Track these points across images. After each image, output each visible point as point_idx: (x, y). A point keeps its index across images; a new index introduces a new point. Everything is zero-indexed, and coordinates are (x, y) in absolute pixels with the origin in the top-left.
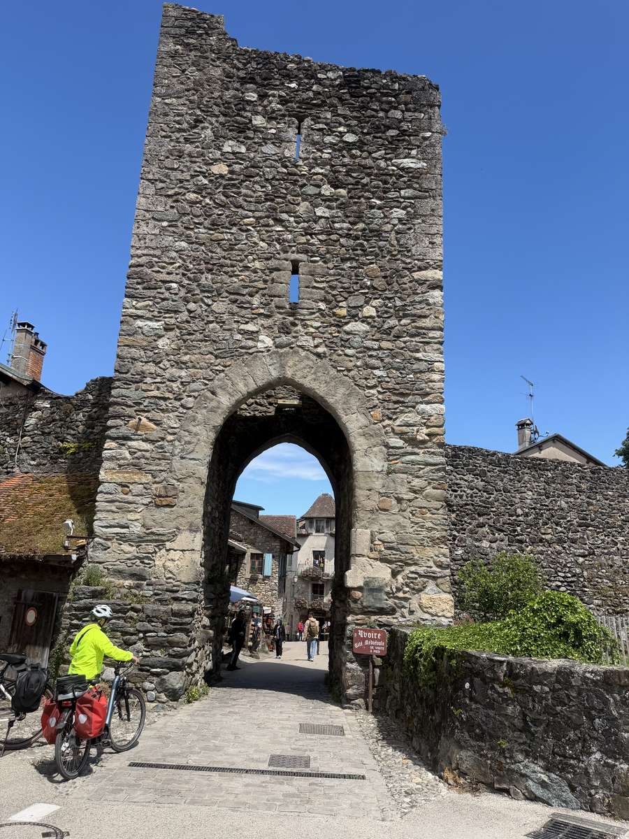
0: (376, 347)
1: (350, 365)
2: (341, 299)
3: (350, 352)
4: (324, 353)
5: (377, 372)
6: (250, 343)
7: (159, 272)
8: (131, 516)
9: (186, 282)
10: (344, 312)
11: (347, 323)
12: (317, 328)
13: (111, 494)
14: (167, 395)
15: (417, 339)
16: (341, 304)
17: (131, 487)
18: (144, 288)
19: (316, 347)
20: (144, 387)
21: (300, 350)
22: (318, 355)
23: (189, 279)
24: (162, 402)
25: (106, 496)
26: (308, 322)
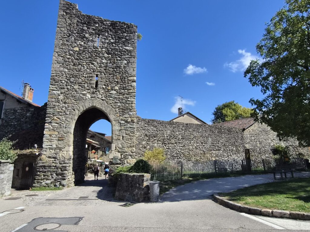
0: (118, 97)
1: (111, 102)
2: (109, 85)
3: (111, 99)
4: (104, 99)
5: (118, 104)
6: (84, 97)
7: (59, 78)
8: (53, 143)
9: (66, 80)
10: (110, 88)
11: (110, 91)
12: (102, 93)
13: (47, 137)
14: (62, 111)
15: (129, 95)
16: (109, 86)
17: (52, 135)
18: (55, 82)
19: (102, 97)
20: (55, 109)
21: (98, 99)
22: (103, 100)
23: (67, 79)
24: (60, 113)
25: (46, 138)
26: (100, 91)
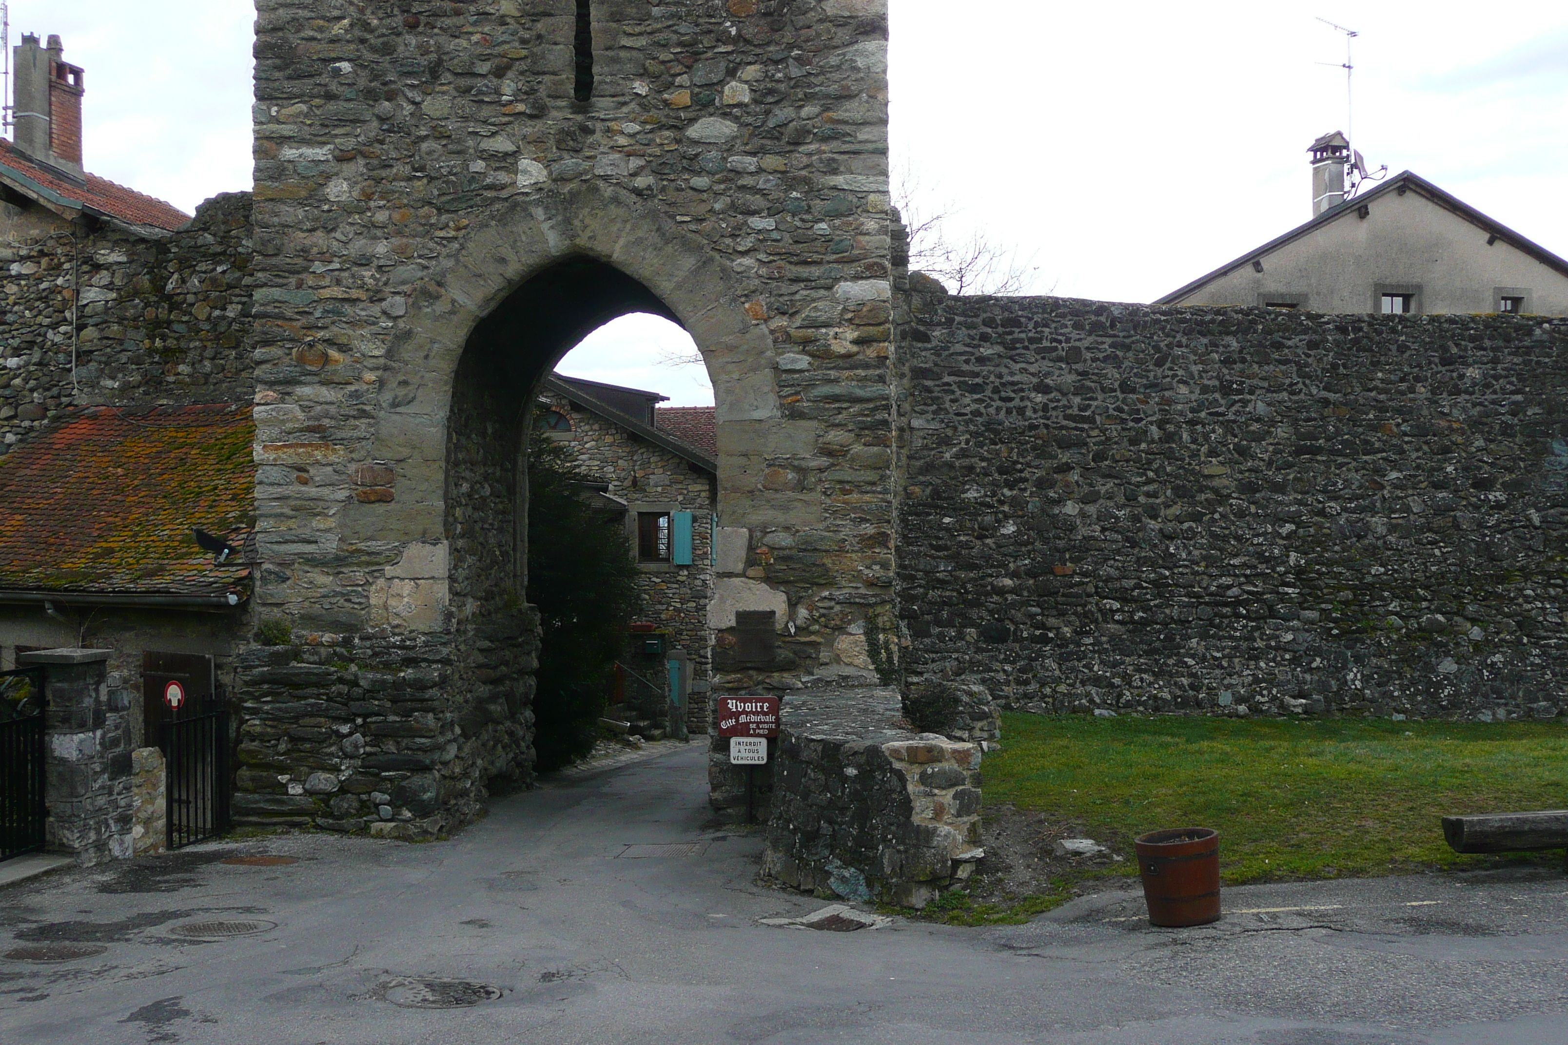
0: (752, 168)
1: (702, 209)
2: (678, 69)
3: (701, 182)
4: (649, 188)
5: (757, 222)
6: (503, 177)
7: (313, 39)
8: (317, 523)
9: (368, 55)
10: (682, 97)
11: (692, 121)
12: (632, 136)
13: (279, 485)
14: (355, 294)
15: (834, 145)
16: (678, 80)
17: (312, 471)
18: (289, 78)
19: (634, 175)
20: (310, 281)
21: (601, 184)
22: (638, 192)
23: (373, 49)
24: (347, 308)
25: (271, 489)
26: (613, 125)
